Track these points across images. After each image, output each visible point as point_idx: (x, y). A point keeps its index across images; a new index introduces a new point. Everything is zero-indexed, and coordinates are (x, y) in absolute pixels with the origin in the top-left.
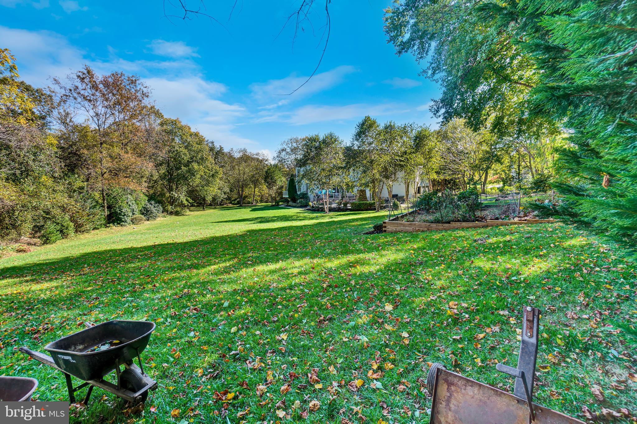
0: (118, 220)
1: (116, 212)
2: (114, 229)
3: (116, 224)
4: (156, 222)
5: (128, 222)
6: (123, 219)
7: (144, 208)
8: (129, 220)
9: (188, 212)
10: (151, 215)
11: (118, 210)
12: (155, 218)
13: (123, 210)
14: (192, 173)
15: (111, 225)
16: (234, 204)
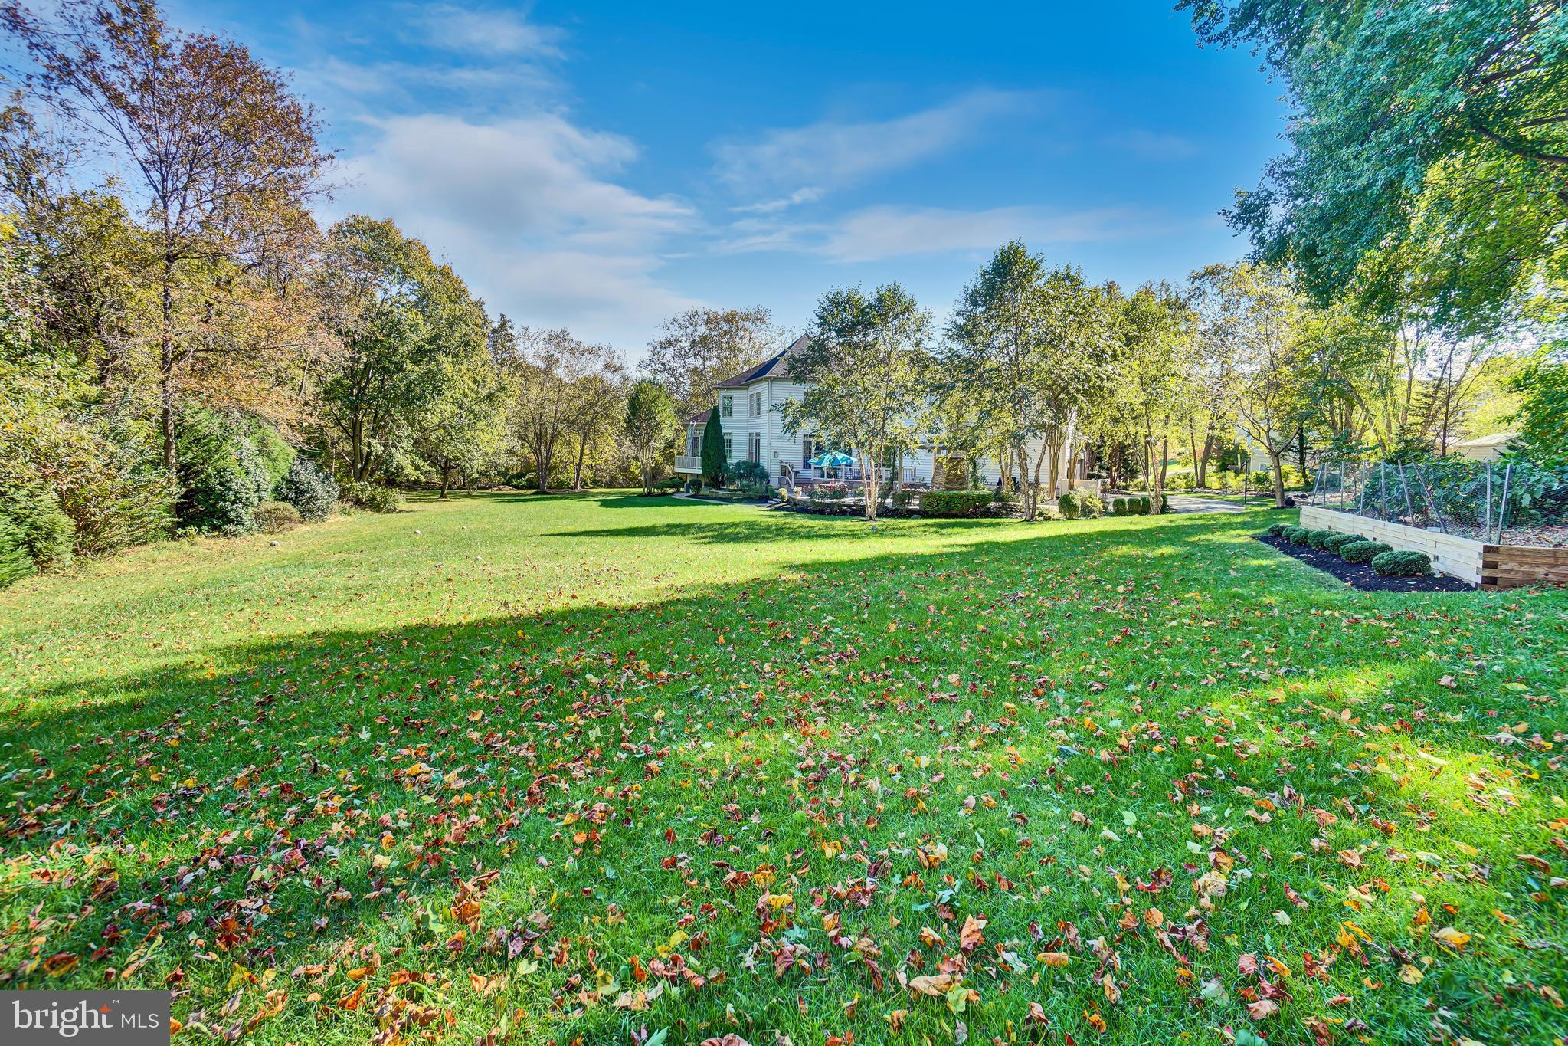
0: (211, 515)
1: (207, 491)
2: (203, 543)
3: (205, 528)
4: (323, 527)
5: (248, 524)
6: (232, 514)
7: (291, 481)
8: (247, 515)
9: (402, 504)
10: (311, 506)
11: (214, 482)
12: (321, 513)
13: (233, 485)
14: (434, 383)
15: (191, 530)
16: (517, 487)
